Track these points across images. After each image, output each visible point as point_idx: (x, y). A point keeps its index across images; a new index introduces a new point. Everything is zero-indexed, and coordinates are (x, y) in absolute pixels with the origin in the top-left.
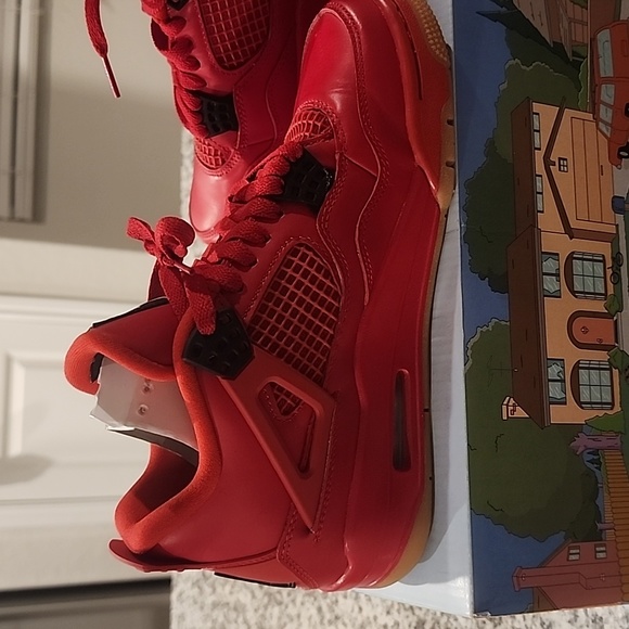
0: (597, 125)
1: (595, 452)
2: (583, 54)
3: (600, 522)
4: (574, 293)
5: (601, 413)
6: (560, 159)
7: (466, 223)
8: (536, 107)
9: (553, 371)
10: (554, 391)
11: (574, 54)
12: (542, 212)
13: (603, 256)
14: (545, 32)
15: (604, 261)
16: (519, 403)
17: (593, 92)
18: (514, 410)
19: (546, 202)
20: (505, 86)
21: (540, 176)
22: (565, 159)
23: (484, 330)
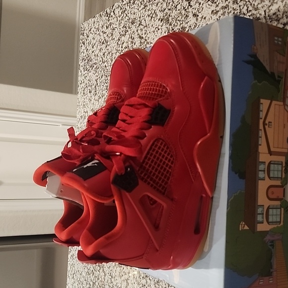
0: (285, 107)
1: (272, 242)
2: (282, 77)
3: (272, 268)
4: (270, 178)
5: (276, 226)
6: (269, 122)
7: (232, 151)
8: (262, 101)
9: (260, 210)
10: (259, 218)
11: (279, 77)
12: (261, 145)
13: (282, 162)
14: (268, 68)
15: (282, 164)
16: (246, 224)
17: (284, 93)
18: (244, 227)
19: (262, 141)
20: (250, 92)
21: (261, 130)
22: (271, 122)
23: (235, 194)
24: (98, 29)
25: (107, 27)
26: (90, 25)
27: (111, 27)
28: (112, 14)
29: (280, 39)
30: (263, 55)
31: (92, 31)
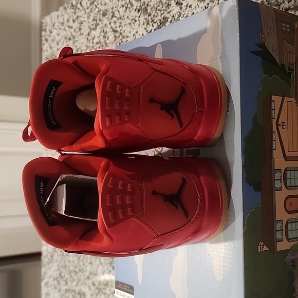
1: (293, 261)
2: (292, 69)
3: (294, 293)
4: (286, 187)
5: (296, 243)
6: (282, 122)
8: (273, 98)
9: (278, 226)
10: (279, 235)
11: (289, 69)
12: (275, 150)
14: (277, 59)
16: (265, 244)
17: (296, 88)
18: (263, 248)
19: (277, 145)
20: (261, 88)
21: (275, 132)
22: (284, 122)
23: (251, 210)
24: (63, 24)
25: (74, 21)
26: (53, 20)
27: (79, 20)
28: (79, 6)
29: (288, 26)
30: (272, 45)
31: (56, 26)
